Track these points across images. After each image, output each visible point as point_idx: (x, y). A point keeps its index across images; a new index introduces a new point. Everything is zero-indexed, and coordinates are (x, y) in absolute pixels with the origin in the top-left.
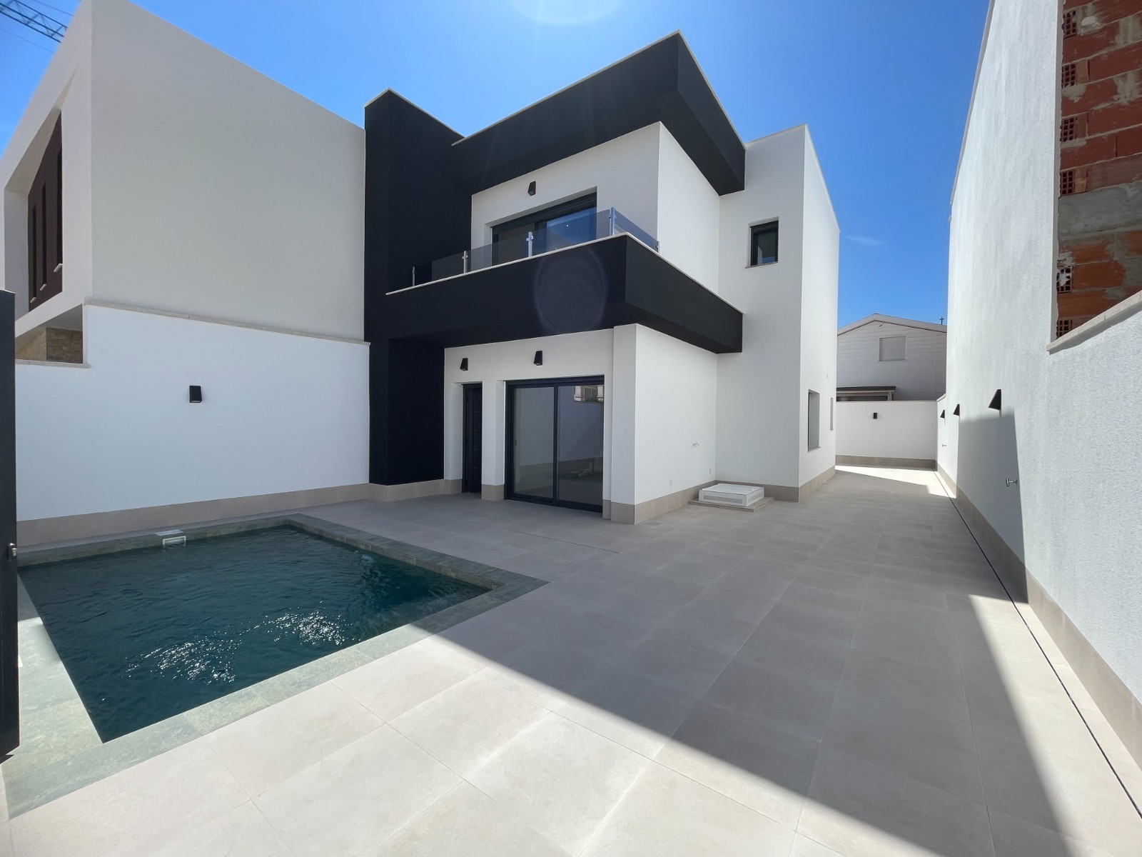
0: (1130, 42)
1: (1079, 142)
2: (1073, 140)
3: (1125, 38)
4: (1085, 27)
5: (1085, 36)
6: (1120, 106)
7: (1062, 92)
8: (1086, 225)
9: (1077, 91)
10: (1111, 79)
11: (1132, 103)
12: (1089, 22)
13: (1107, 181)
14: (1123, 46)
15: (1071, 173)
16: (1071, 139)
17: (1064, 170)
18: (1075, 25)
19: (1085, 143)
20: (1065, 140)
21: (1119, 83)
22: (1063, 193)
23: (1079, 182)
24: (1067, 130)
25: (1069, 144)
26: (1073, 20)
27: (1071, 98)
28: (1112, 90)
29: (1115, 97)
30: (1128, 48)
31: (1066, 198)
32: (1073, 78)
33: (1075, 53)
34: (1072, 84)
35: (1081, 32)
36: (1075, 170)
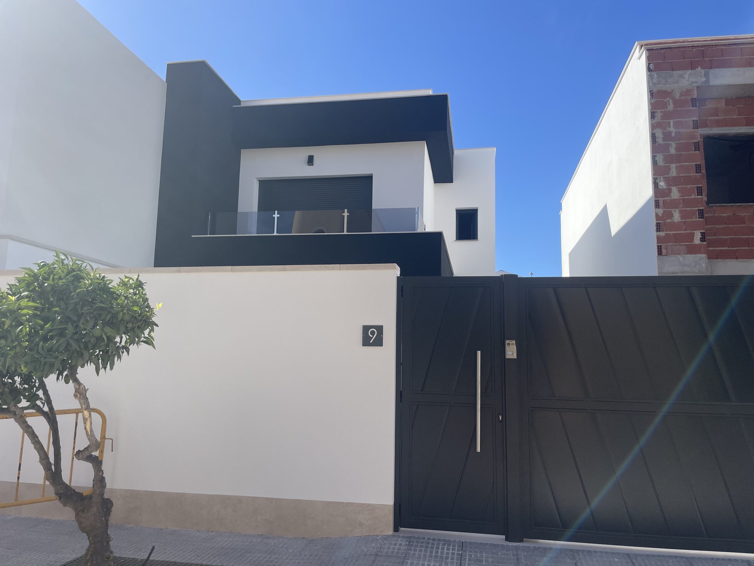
0: (676, 198)
1: (662, 234)
2: (660, 232)
3: (674, 195)
4: (661, 186)
5: (661, 189)
6: (674, 222)
7: (655, 210)
8: (667, 270)
9: (660, 211)
10: (671, 210)
11: (678, 222)
12: (662, 184)
13: (674, 253)
14: (674, 198)
15: (661, 246)
16: (660, 231)
17: (658, 245)
18: (657, 183)
19: (664, 235)
20: (657, 231)
21: (674, 213)
22: (659, 254)
23: (664, 251)
24: (659, 228)
25: (659, 233)
26: (657, 181)
27: (659, 214)
28: (671, 216)
29: (673, 218)
30: (675, 199)
31: (661, 257)
32: (658, 206)
33: (659, 195)
34: (658, 208)
35: (659, 187)
36: (662, 245)
